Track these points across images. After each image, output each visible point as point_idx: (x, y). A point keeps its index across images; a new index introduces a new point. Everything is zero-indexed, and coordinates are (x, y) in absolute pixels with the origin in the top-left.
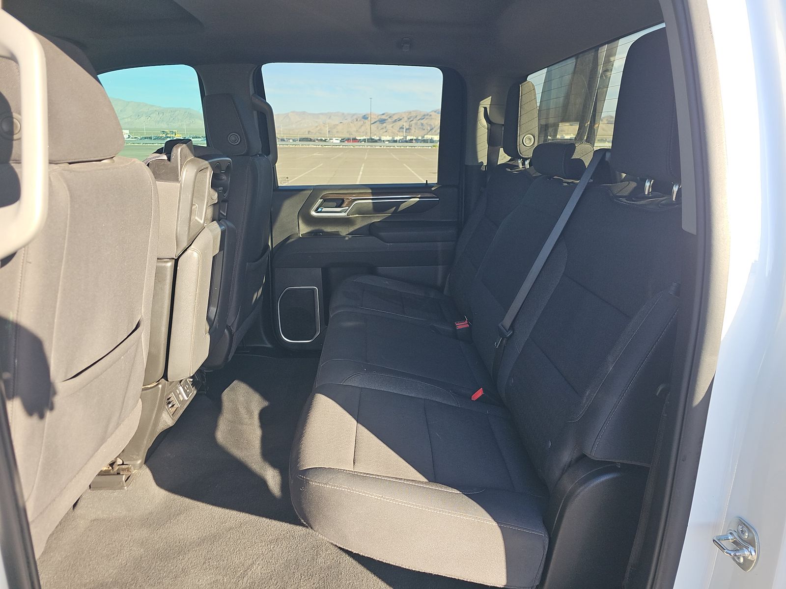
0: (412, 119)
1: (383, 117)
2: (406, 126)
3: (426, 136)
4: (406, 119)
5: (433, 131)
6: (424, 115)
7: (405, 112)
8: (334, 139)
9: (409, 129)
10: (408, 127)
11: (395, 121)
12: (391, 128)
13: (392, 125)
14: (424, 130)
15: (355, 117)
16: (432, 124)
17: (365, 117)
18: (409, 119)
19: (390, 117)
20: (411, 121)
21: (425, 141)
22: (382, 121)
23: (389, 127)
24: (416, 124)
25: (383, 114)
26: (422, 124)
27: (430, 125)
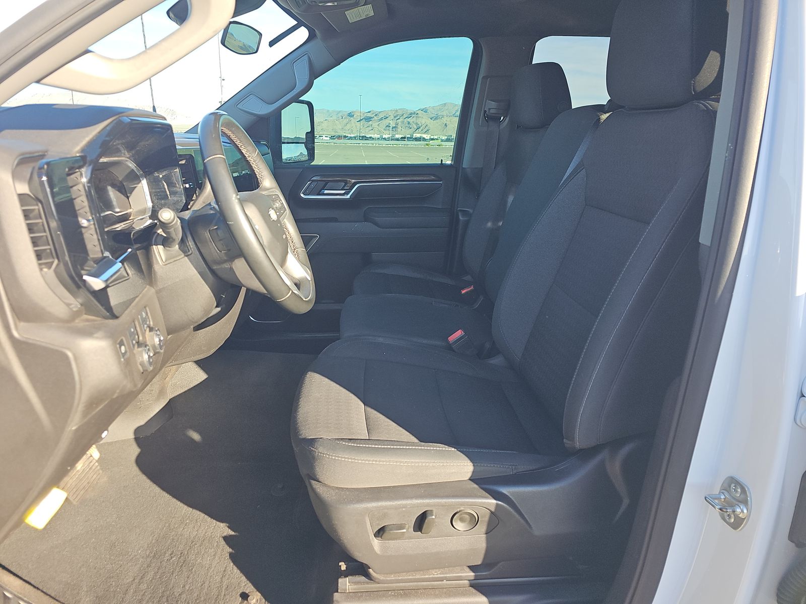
0: (398, 117)
1: (369, 115)
2: (393, 124)
3: (414, 135)
4: (392, 117)
5: (420, 130)
6: (411, 114)
7: (391, 110)
8: (324, 136)
9: (395, 127)
10: (394, 125)
11: (381, 119)
12: (377, 126)
13: (378, 123)
14: (411, 128)
15: (340, 115)
16: (419, 123)
17: (351, 115)
18: (395, 117)
19: (376, 115)
20: (397, 120)
21: (417, 139)
22: (368, 119)
23: (375, 125)
24: (403, 122)
25: (369, 112)
26: (409, 123)
27: (417, 124)
